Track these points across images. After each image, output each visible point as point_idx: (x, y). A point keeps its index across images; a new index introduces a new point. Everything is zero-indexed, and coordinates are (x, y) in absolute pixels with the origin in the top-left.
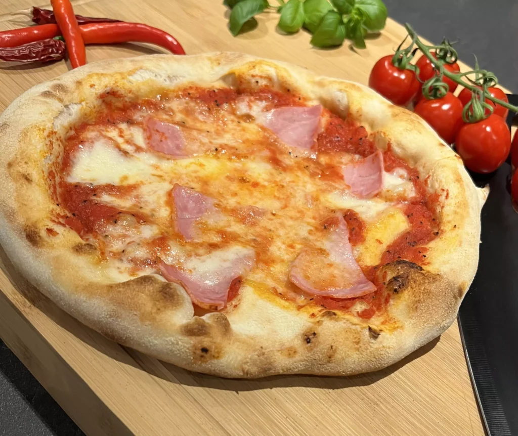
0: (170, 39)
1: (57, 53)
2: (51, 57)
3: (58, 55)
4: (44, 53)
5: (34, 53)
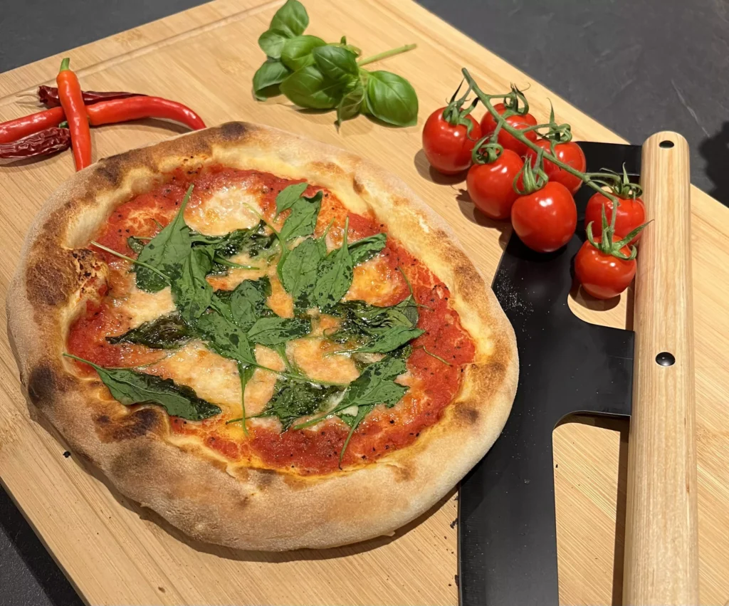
0: (187, 112)
1: (61, 143)
2: (54, 149)
3: (61, 145)
4: (45, 146)
5: (33, 147)
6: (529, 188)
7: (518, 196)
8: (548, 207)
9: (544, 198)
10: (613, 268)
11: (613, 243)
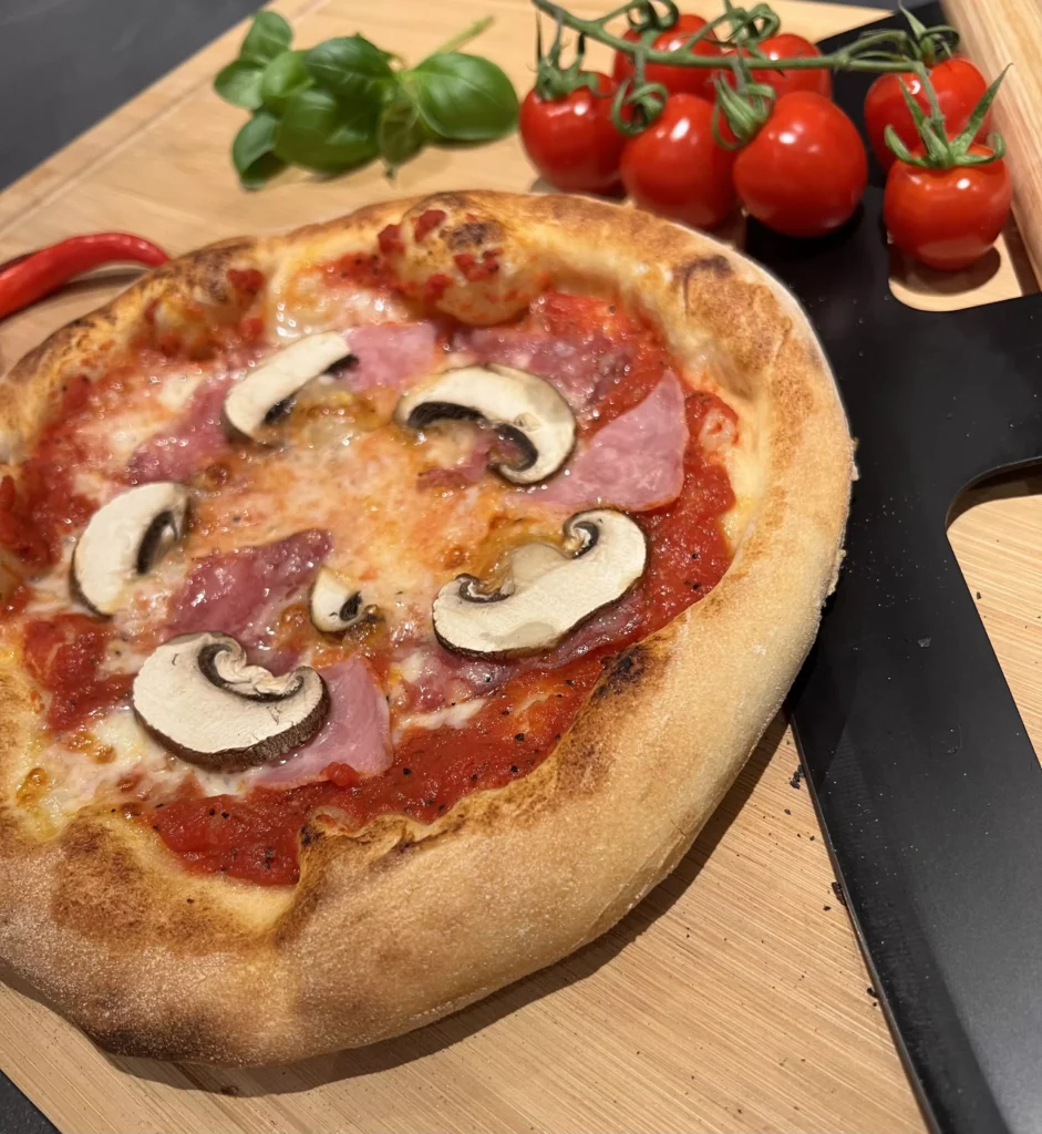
6: (748, 126)
7: (733, 155)
8: (803, 140)
9: (785, 128)
10: (969, 189)
11: (951, 144)
